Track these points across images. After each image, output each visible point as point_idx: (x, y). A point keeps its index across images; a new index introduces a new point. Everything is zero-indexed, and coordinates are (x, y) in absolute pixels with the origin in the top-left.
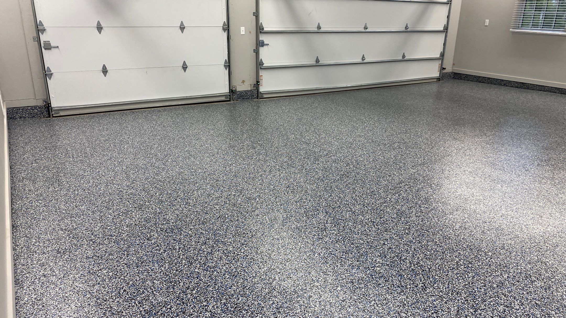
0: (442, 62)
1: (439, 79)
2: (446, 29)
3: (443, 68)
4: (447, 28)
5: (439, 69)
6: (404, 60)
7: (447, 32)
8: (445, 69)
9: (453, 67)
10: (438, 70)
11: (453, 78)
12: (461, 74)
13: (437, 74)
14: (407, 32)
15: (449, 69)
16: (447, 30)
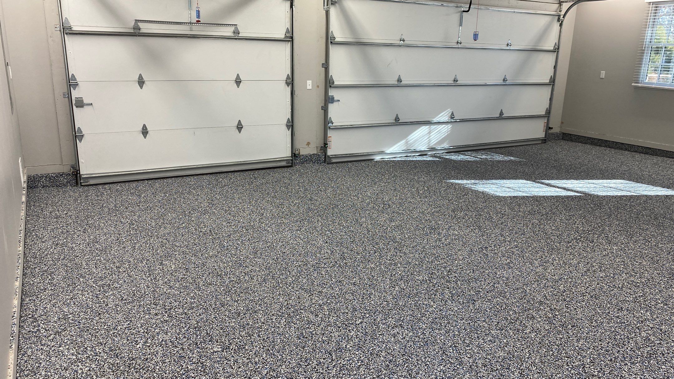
0: (548, 120)
1: (545, 140)
3: (549, 127)
4: (554, 80)
5: (544, 128)
6: (501, 117)
7: (553, 85)
8: (552, 128)
9: (561, 127)
11: (562, 139)
12: (571, 134)
13: (542, 135)
14: (506, 85)
15: (556, 129)
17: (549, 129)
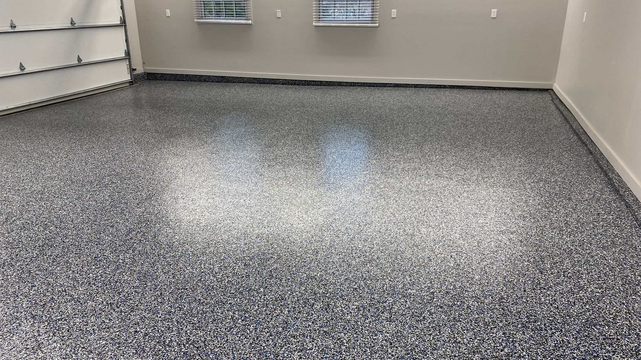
0: (130, 62)
1: (132, 82)
2: (123, 23)
3: (133, 69)
4: (125, 21)
5: (128, 70)
6: (80, 64)
7: (125, 26)
8: (135, 70)
9: (143, 67)
10: (128, 72)
11: (148, 79)
12: (155, 73)
13: (128, 78)
14: (75, 28)
15: (140, 70)
16: (125, 23)
17: (133, 71)
